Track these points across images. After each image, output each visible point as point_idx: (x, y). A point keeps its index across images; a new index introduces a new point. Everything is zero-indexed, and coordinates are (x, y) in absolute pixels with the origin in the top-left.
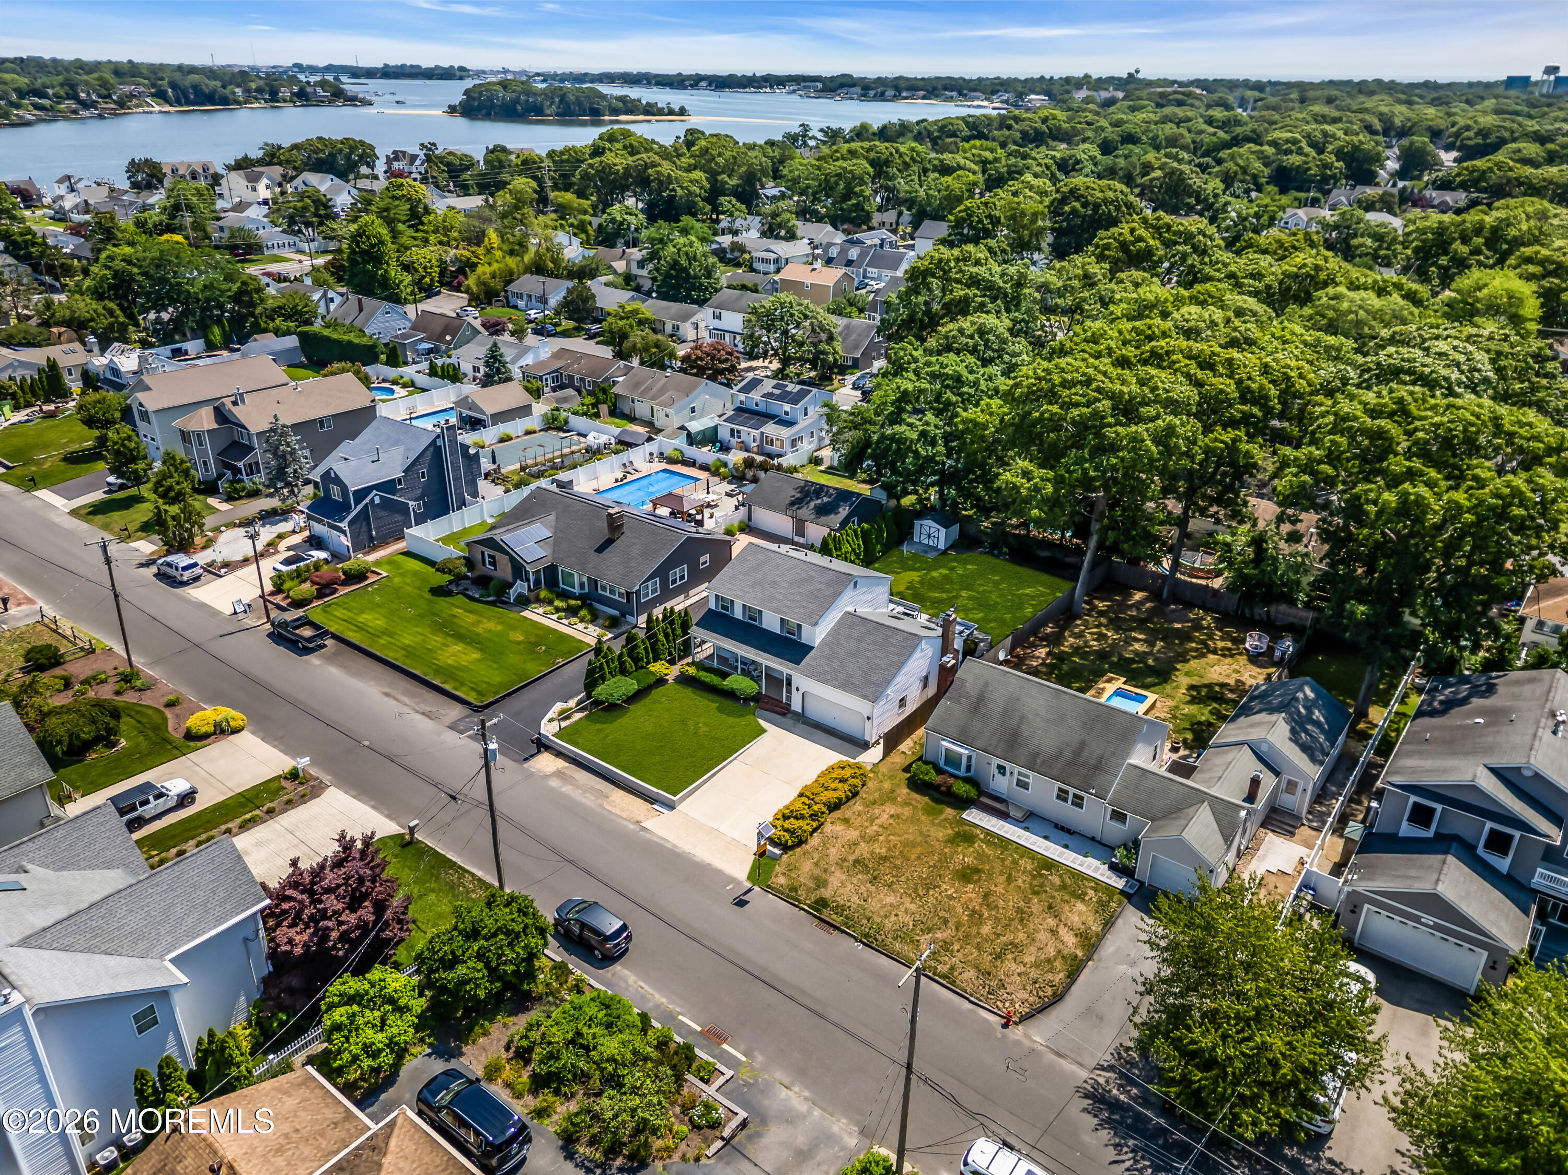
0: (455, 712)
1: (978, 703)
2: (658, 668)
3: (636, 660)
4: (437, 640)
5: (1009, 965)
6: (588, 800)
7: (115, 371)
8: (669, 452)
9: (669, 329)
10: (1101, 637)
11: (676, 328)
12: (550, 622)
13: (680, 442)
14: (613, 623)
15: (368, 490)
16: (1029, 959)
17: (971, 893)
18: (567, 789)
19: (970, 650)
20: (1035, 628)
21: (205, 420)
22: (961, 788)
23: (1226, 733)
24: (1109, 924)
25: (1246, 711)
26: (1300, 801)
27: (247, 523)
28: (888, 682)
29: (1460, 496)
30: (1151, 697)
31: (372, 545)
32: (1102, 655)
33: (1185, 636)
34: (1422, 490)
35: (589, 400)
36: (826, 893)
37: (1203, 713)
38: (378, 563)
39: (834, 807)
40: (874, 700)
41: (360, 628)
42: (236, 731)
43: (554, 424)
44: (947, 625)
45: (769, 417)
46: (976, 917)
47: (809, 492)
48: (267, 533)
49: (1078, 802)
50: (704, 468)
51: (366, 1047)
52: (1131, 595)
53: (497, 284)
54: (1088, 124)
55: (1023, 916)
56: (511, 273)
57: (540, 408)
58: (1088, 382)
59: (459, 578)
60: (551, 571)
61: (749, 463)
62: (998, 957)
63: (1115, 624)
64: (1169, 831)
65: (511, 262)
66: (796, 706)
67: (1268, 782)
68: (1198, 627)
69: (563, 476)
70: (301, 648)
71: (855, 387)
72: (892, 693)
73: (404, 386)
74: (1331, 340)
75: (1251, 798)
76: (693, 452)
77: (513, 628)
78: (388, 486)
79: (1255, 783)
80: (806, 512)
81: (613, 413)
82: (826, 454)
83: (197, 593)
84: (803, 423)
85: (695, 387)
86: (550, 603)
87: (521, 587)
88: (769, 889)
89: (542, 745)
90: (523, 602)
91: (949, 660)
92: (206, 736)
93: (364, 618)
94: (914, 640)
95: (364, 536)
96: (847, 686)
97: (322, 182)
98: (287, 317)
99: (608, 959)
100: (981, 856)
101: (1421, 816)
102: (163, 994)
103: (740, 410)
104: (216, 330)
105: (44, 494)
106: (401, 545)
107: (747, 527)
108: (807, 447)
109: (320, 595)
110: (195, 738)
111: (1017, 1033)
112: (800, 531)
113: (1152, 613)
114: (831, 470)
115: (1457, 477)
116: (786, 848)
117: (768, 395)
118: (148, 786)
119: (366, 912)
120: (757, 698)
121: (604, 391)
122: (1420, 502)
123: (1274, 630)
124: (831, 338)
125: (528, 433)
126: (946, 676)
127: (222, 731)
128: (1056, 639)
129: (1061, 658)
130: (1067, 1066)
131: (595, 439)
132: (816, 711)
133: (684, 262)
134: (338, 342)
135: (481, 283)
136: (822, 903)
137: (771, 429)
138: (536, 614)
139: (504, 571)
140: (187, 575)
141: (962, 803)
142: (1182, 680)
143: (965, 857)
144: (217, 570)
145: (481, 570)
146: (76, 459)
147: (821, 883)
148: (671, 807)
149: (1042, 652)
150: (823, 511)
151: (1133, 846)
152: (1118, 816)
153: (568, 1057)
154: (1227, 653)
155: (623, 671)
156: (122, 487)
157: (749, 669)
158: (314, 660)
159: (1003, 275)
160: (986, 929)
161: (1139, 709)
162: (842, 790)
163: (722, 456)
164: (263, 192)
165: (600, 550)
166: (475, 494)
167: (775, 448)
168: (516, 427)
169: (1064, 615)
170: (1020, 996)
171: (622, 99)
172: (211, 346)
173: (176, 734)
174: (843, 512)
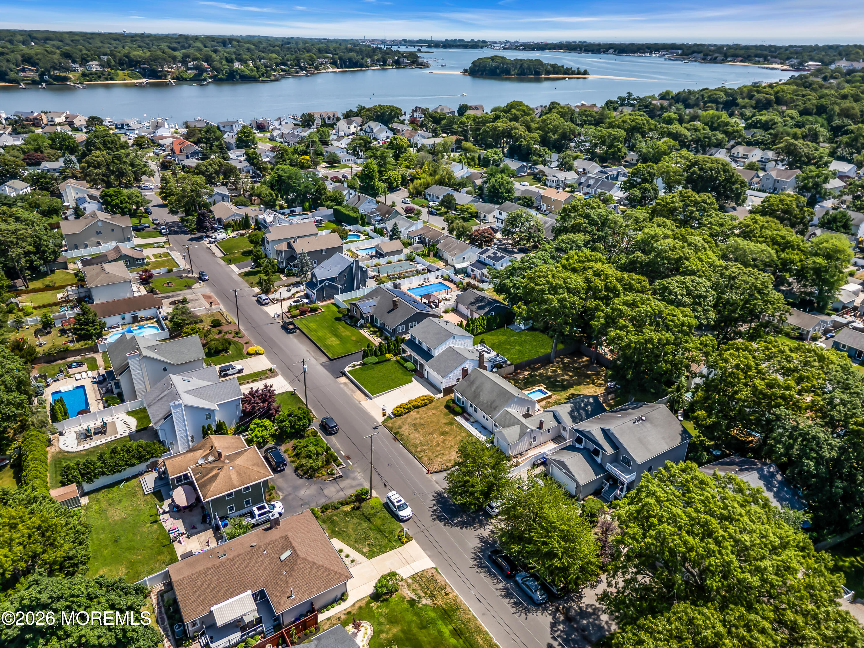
0: (324, 359)
2: (388, 356)
3: (381, 352)
4: (329, 336)
5: (439, 459)
6: (349, 392)
7: (265, 221)
8: (445, 276)
9: (482, 216)
10: (554, 372)
11: (485, 216)
12: (366, 335)
13: (451, 272)
15: (324, 280)
16: (445, 458)
17: (441, 438)
18: (345, 388)
20: (529, 364)
21: (283, 247)
22: (458, 409)
23: (552, 408)
25: (569, 403)
26: (566, 434)
27: (288, 286)
30: (550, 393)
31: (324, 299)
32: (548, 378)
33: (588, 377)
35: (428, 250)
36: (400, 430)
38: (323, 306)
39: (418, 407)
40: (443, 377)
41: (308, 328)
42: (260, 354)
43: (410, 258)
44: (481, 357)
45: (487, 265)
46: (438, 445)
47: (480, 300)
48: (294, 290)
49: (487, 419)
50: (455, 283)
51: (256, 435)
52: (582, 358)
53: (421, 189)
56: (428, 184)
57: (407, 251)
59: (346, 315)
60: (372, 317)
61: (469, 284)
62: (437, 456)
63: (564, 368)
64: (502, 430)
65: (430, 179)
66: (426, 376)
67: (551, 424)
68: (597, 374)
69: (398, 281)
70: (288, 332)
73: (365, 235)
75: (540, 428)
76: (453, 276)
77: (354, 335)
78: (332, 280)
79: (541, 422)
80: (474, 308)
81: (435, 256)
83: (266, 308)
85: (466, 248)
86: (369, 328)
87: (362, 321)
88: (386, 426)
89: (344, 374)
90: (361, 327)
92: (252, 354)
93: (311, 325)
94: (466, 360)
95: (321, 296)
97: (376, 126)
98: (332, 201)
99: (330, 434)
100: (452, 430)
101: (580, 441)
102: (213, 411)
103: (478, 261)
104: (307, 204)
105: (233, 266)
106: (333, 301)
107: (454, 310)
109: (301, 314)
110: (249, 354)
111: (429, 475)
112: (471, 313)
113: (584, 366)
116: (396, 416)
117: (489, 257)
118: (232, 366)
119: (266, 405)
120: (413, 371)
121: (433, 246)
125: (399, 261)
127: (257, 354)
128: (535, 369)
129: (532, 376)
130: (437, 486)
131: (421, 266)
132: (431, 379)
133: (497, 186)
134: (345, 214)
135: (415, 187)
136: (397, 433)
137: (486, 271)
138: (364, 332)
139: (358, 316)
140: (265, 302)
141: (457, 414)
142: (571, 391)
143: (447, 428)
144: (274, 301)
145: (351, 314)
146: (244, 254)
147: (400, 427)
148: (371, 399)
149: (527, 373)
150: (480, 308)
151: (494, 434)
152: (495, 425)
154: (598, 385)
155: (376, 355)
156: (254, 267)
157: (415, 362)
158: (291, 336)
160: (438, 449)
162: (422, 403)
163: (464, 280)
164: (353, 129)
165: (388, 312)
166: (364, 285)
168: (394, 258)
169: (546, 361)
170: (436, 467)
171: (554, 66)
172: (304, 210)
173: (245, 353)
174: (487, 309)
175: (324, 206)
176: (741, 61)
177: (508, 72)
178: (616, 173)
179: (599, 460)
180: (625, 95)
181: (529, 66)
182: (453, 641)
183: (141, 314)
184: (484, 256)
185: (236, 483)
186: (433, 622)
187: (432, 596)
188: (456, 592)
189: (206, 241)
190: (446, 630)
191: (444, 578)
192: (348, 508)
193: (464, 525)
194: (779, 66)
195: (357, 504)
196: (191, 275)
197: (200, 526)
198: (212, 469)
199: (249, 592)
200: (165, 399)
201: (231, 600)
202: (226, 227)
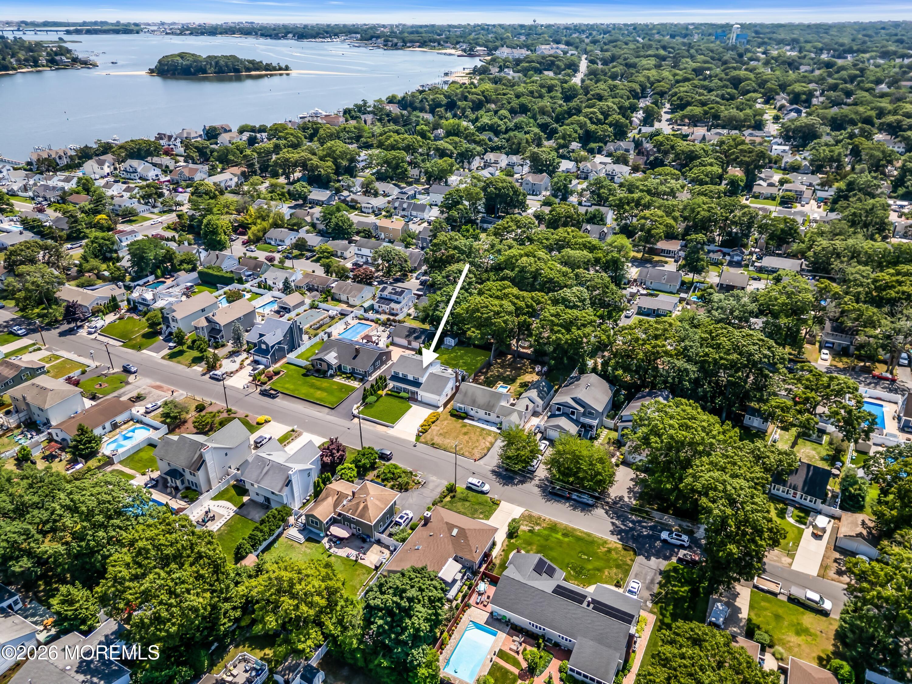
0: (327, 410)
1: (465, 394)
2: (380, 392)
3: (374, 391)
4: (312, 391)
5: (475, 450)
6: (371, 428)
7: (144, 299)
8: (359, 316)
9: (339, 254)
10: (498, 371)
11: (342, 253)
12: (343, 381)
13: (362, 312)
14: (361, 380)
15: (275, 345)
16: (479, 448)
17: (466, 437)
18: (365, 426)
19: (463, 379)
20: (480, 371)
21: (203, 323)
22: (463, 415)
23: (524, 395)
24: (496, 440)
25: (529, 389)
26: (540, 409)
27: (228, 357)
28: (443, 391)
29: (568, 337)
31: (275, 361)
32: (498, 376)
33: (520, 368)
34: (560, 336)
35: (324, 296)
36: (434, 441)
37: (522, 390)
38: (281, 367)
39: (433, 422)
40: (440, 395)
41: (287, 389)
42: (270, 421)
43: (313, 307)
44: (456, 373)
45: (392, 300)
46: (468, 442)
47: (412, 331)
48: (239, 359)
49: (489, 415)
50: (372, 321)
52: (506, 357)
53: (261, 234)
54: (504, 94)
55: (478, 441)
56: (265, 229)
57: (308, 301)
58: (487, 307)
59: (308, 370)
60: (340, 367)
61: (388, 320)
62: (473, 449)
63: (502, 367)
64: (508, 418)
65: (265, 224)
66: (419, 399)
67: (531, 405)
68: (524, 365)
69: (328, 330)
70: (273, 397)
71: (417, 279)
72: (444, 393)
73: (248, 292)
74: (564, 269)
75: (527, 409)
76: (366, 315)
77: (333, 384)
79: (527, 406)
80: (412, 338)
81: (333, 299)
82: (412, 311)
83: (229, 382)
84: (403, 302)
85: (362, 289)
86: (341, 376)
87: (331, 372)
88: (420, 442)
89: (354, 416)
90: (332, 376)
91: (458, 384)
92: (262, 424)
93: (287, 386)
94: (448, 379)
96: (433, 393)
97: (137, 164)
99: (389, 460)
100: (468, 429)
101: (559, 409)
102: (311, 469)
103: (381, 298)
104: (159, 271)
105: (144, 351)
106: (285, 360)
107: (393, 344)
108: (405, 310)
109: (270, 380)
110: (260, 424)
111: (477, 463)
112: (410, 343)
113: (512, 362)
114: (415, 318)
115: (569, 331)
116: (423, 433)
117: (391, 293)
118: (261, 437)
119: (341, 453)
120: (409, 398)
121: (329, 291)
122: (560, 339)
123: (543, 364)
124: (406, 261)
125: (305, 311)
126: (457, 388)
127: (267, 422)
128: (486, 373)
129: (487, 378)
130: (487, 467)
131: (332, 313)
132: (424, 400)
133: (340, 224)
134: (217, 276)
135: (254, 235)
136: (433, 444)
137: (393, 305)
138: (337, 379)
139: (325, 367)
140: (223, 377)
141: (463, 418)
142: (518, 381)
143: (465, 430)
144: (230, 374)
145: (316, 367)
146: (147, 336)
147: (433, 439)
148: (393, 427)
149: (482, 377)
150: (416, 338)
151: (501, 423)
152: (498, 417)
153: (388, 475)
154: (531, 373)
155: (372, 395)
156: (175, 347)
157: (405, 390)
158: (277, 399)
159: (465, 245)
160: (470, 444)
161: (504, 391)
162: (435, 419)
163: (378, 316)
164: (107, 170)
165: (354, 358)
166: (302, 341)
167: (395, 312)
168: (300, 310)
169: (488, 365)
170: (477, 456)
171: (252, 62)
172: (157, 277)
173: (255, 424)
174: (423, 338)
175: (180, 270)
176: (419, 47)
177: (204, 71)
178: (413, 192)
179: (575, 417)
180: (361, 103)
181: (226, 63)
182: (566, 539)
183: (119, 419)
184: (386, 293)
185: (383, 506)
186: (549, 535)
187: (538, 524)
188: (548, 517)
189: (83, 332)
190: (559, 536)
191: (535, 513)
192: (448, 499)
193: (522, 482)
194: (453, 51)
195: (452, 494)
196: (111, 371)
197: (366, 546)
198: (358, 504)
199: (451, 560)
200: (271, 473)
201: (444, 568)
202: (95, 313)
